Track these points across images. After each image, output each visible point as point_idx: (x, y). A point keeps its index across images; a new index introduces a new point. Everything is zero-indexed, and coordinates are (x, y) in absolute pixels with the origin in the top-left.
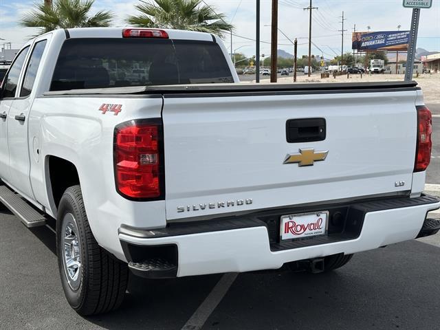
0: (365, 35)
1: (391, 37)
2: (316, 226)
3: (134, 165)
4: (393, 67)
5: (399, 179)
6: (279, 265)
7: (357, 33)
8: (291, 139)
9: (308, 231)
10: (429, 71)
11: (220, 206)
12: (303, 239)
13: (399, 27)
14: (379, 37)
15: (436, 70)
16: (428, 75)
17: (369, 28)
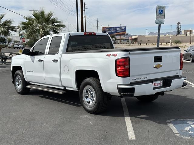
0: (107, 28)
1: (118, 29)
2: (160, 84)
3: (123, 68)
4: (119, 41)
5: (176, 72)
6: (154, 93)
7: (104, 27)
8: (155, 61)
9: (158, 85)
10: (133, 43)
11: (141, 79)
12: (158, 87)
13: (121, 25)
14: (113, 29)
15: (136, 42)
16: (133, 44)
17: (109, 25)
